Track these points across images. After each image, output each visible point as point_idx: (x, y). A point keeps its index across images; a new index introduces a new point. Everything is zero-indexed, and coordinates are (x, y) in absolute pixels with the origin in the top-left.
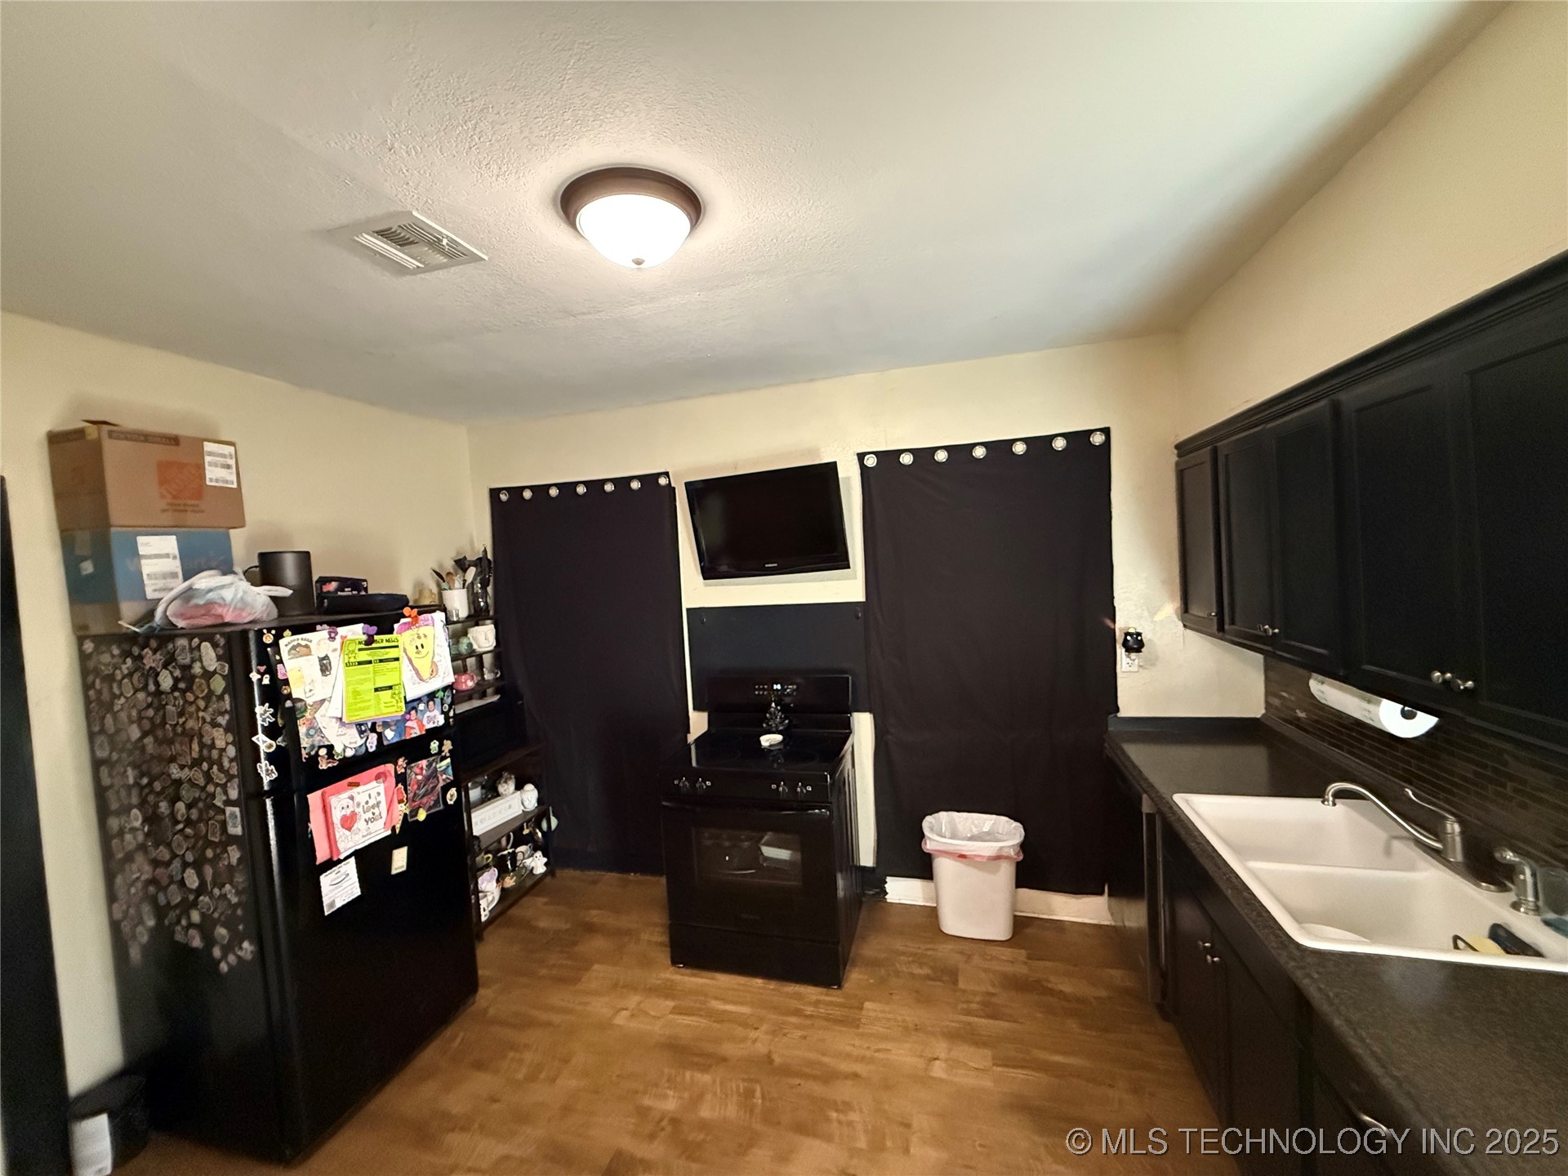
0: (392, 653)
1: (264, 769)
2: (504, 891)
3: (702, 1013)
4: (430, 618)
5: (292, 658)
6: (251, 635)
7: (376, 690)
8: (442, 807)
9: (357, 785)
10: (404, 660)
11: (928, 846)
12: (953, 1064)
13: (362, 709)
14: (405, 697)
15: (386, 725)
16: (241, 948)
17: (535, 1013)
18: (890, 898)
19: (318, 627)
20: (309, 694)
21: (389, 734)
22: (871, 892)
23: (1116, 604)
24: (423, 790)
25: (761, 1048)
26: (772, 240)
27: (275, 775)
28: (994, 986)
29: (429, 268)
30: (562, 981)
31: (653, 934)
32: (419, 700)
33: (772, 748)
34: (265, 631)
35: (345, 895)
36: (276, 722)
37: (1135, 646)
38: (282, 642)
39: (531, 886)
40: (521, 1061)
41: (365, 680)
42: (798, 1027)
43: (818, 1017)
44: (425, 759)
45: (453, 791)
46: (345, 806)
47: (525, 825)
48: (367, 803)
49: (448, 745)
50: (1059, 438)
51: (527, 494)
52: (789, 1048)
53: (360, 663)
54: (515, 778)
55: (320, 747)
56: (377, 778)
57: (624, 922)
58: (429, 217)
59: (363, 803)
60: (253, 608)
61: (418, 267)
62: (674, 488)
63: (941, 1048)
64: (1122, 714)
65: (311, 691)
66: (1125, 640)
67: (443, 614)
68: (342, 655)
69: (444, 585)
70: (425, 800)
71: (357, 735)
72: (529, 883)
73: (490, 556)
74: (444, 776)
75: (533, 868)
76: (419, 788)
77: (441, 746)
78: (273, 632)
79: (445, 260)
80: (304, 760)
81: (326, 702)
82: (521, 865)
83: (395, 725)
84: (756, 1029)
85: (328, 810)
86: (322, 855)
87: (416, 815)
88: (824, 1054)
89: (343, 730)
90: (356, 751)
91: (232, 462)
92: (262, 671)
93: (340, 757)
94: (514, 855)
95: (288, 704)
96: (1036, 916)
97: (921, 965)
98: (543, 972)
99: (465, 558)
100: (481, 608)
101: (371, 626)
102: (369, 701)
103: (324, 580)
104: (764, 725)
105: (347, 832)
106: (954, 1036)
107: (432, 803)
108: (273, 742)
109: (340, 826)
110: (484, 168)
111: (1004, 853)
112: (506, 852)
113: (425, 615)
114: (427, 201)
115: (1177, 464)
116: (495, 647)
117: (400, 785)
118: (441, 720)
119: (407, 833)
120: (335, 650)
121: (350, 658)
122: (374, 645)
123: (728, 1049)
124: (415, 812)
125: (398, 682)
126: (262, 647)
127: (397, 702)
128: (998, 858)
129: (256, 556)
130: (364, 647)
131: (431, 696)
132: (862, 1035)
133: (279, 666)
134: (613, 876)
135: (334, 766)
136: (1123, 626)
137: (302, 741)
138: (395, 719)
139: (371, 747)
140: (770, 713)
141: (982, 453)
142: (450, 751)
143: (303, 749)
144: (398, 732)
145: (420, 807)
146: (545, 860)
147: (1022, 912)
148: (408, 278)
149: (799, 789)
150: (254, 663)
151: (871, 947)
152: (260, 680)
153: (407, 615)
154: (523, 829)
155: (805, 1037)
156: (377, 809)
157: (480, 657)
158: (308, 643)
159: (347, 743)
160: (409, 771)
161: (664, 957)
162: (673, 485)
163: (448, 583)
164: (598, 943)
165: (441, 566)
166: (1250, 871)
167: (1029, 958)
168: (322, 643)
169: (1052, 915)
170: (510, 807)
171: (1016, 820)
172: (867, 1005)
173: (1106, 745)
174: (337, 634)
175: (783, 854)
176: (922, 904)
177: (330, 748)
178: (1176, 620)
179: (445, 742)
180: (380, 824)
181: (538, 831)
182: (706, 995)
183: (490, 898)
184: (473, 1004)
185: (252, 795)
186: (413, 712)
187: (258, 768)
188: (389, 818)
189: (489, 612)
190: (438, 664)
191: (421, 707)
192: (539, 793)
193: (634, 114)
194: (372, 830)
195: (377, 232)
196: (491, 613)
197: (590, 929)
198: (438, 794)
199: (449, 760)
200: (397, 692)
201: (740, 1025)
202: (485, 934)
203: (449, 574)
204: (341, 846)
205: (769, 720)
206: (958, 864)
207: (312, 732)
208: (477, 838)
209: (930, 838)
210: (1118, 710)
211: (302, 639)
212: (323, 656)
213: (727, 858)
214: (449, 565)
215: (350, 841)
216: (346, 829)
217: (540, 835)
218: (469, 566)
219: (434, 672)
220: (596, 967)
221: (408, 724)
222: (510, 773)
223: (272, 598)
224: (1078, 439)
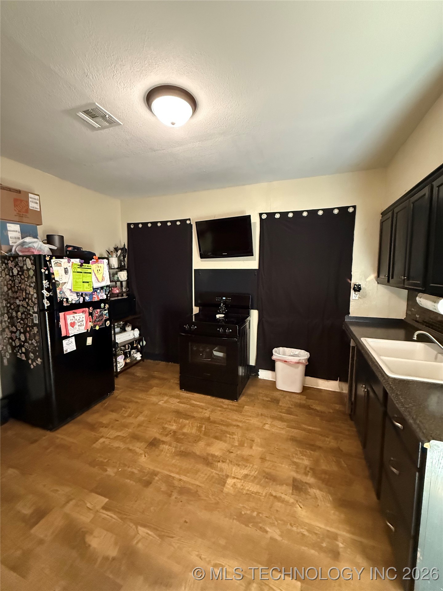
0: (89, 271)
1: (45, 302)
2: (126, 363)
3: (188, 404)
4: (102, 261)
5: (55, 266)
6: (42, 257)
7: (83, 282)
8: (104, 326)
9: (76, 313)
10: (93, 274)
11: (274, 357)
12: (272, 426)
13: (78, 288)
14: (93, 287)
15: (86, 295)
16: (37, 361)
17: (133, 399)
18: (260, 377)
19: (64, 258)
20: (60, 280)
21: (87, 298)
22: (253, 375)
23: (352, 273)
24: (98, 319)
25: (207, 415)
26: (224, 119)
27: (49, 304)
28: (292, 405)
29: (103, 128)
30: (143, 391)
31: (175, 381)
32: (98, 288)
33: (220, 319)
34: (47, 256)
35: (71, 348)
36: (50, 287)
37: (358, 289)
38: (52, 261)
39: (135, 363)
40: (126, 411)
41: (80, 278)
42: (220, 411)
43: (228, 408)
44: (99, 309)
45: (108, 322)
46: (72, 319)
47: (135, 341)
48: (79, 320)
49: (107, 306)
50: (336, 209)
51: (140, 226)
52: (217, 416)
53: (78, 272)
54: (132, 326)
55: (64, 298)
56: (83, 312)
57: (165, 376)
58: (101, 105)
59: (78, 319)
60: (44, 251)
61: (99, 127)
62: (192, 225)
63: (269, 421)
64: (351, 315)
65: (61, 278)
66: (354, 287)
67: (107, 260)
68: (72, 269)
69: (110, 256)
70: (98, 323)
71: (76, 297)
72: (135, 362)
73: (126, 247)
74: (105, 316)
75: (137, 358)
76: (96, 319)
77: (105, 306)
78: (49, 256)
79: (108, 124)
80: (58, 302)
81: (66, 283)
82: (132, 356)
83: (89, 295)
84: (206, 410)
85: (66, 319)
86: (64, 334)
87: (95, 327)
88: (228, 419)
89: (71, 294)
90: (76, 302)
91: (38, 202)
92: (45, 269)
93: (70, 303)
94: (130, 352)
95: (54, 281)
96: (312, 387)
97: (267, 397)
98: (137, 388)
99: (118, 247)
100: (122, 266)
101: (82, 260)
102: (81, 285)
103: (68, 246)
104: (218, 311)
105: (72, 328)
106: (274, 418)
107: (101, 325)
108: (48, 294)
109: (70, 325)
110: (119, 85)
111: (301, 361)
112: (127, 351)
113: (101, 260)
114: (100, 99)
115: (381, 220)
116: (127, 280)
117: (90, 316)
118: (105, 297)
119: (92, 332)
120: (70, 266)
121: (74, 270)
122: (83, 267)
123: (195, 414)
124: (95, 326)
125: (91, 281)
126: (46, 261)
127: (90, 288)
128: (298, 363)
129: (46, 235)
130: (79, 267)
131: (102, 288)
132: (243, 415)
133: (51, 268)
134: (163, 363)
135: (68, 306)
136: (354, 282)
137: (58, 295)
138: (89, 293)
139: (81, 301)
140: (221, 307)
141: (306, 214)
142: (108, 308)
143: (58, 298)
144: (90, 298)
145: (97, 325)
146: (141, 355)
147: (307, 385)
148: (96, 132)
149: (227, 331)
150: (43, 266)
151: (251, 391)
152: (45, 272)
153: (95, 258)
154: (134, 344)
155: (222, 414)
156: (82, 322)
157: (121, 282)
158: (61, 262)
159: (73, 298)
160: (93, 312)
161: (178, 387)
162: (192, 223)
163: (111, 255)
164: (156, 381)
165: (109, 249)
166: (382, 360)
167: (307, 398)
168: (65, 263)
169: (318, 387)
170: (129, 335)
171: (307, 351)
172: (246, 407)
173: (343, 326)
174: (70, 261)
175: (220, 354)
176: (271, 380)
177: (67, 299)
178: (375, 281)
179: (106, 305)
180: (83, 327)
181: (139, 345)
182: (191, 399)
183: (121, 365)
184: (113, 394)
185: (42, 310)
186: (96, 292)
187: (44, 301)
188: (86, 325)
189: (125, 267)
190: (105, 277)
191: (98, 291)
192: (140, 332)
193: (169, 62)
194: (80, 329)
195: (84, 112)
196: (126, 268)
197: (154, 377)
198: (103, 322)
199: (107, 311)
200: (90, 284)
201: (201, 408)
202: (119, 376)
203: (112, 252)
204: (70, 332)
205: (220, 309)
206: (283, 364)
207: (61, 292)
208: (117, 343)
209: (274, 355)
210: (349, 313)
211: (59, 261)
212: (66, 268)
213: (201, 354)
214: (112, 249)
215: (73, 331)
216: (72, 327)
217: (139, 347)
218: (119, 250)
219: (103, 279)
220: (154, 388)
221: (94, 296)
222: (130, 324)
223: (50, 249)
224: (343, 210)
